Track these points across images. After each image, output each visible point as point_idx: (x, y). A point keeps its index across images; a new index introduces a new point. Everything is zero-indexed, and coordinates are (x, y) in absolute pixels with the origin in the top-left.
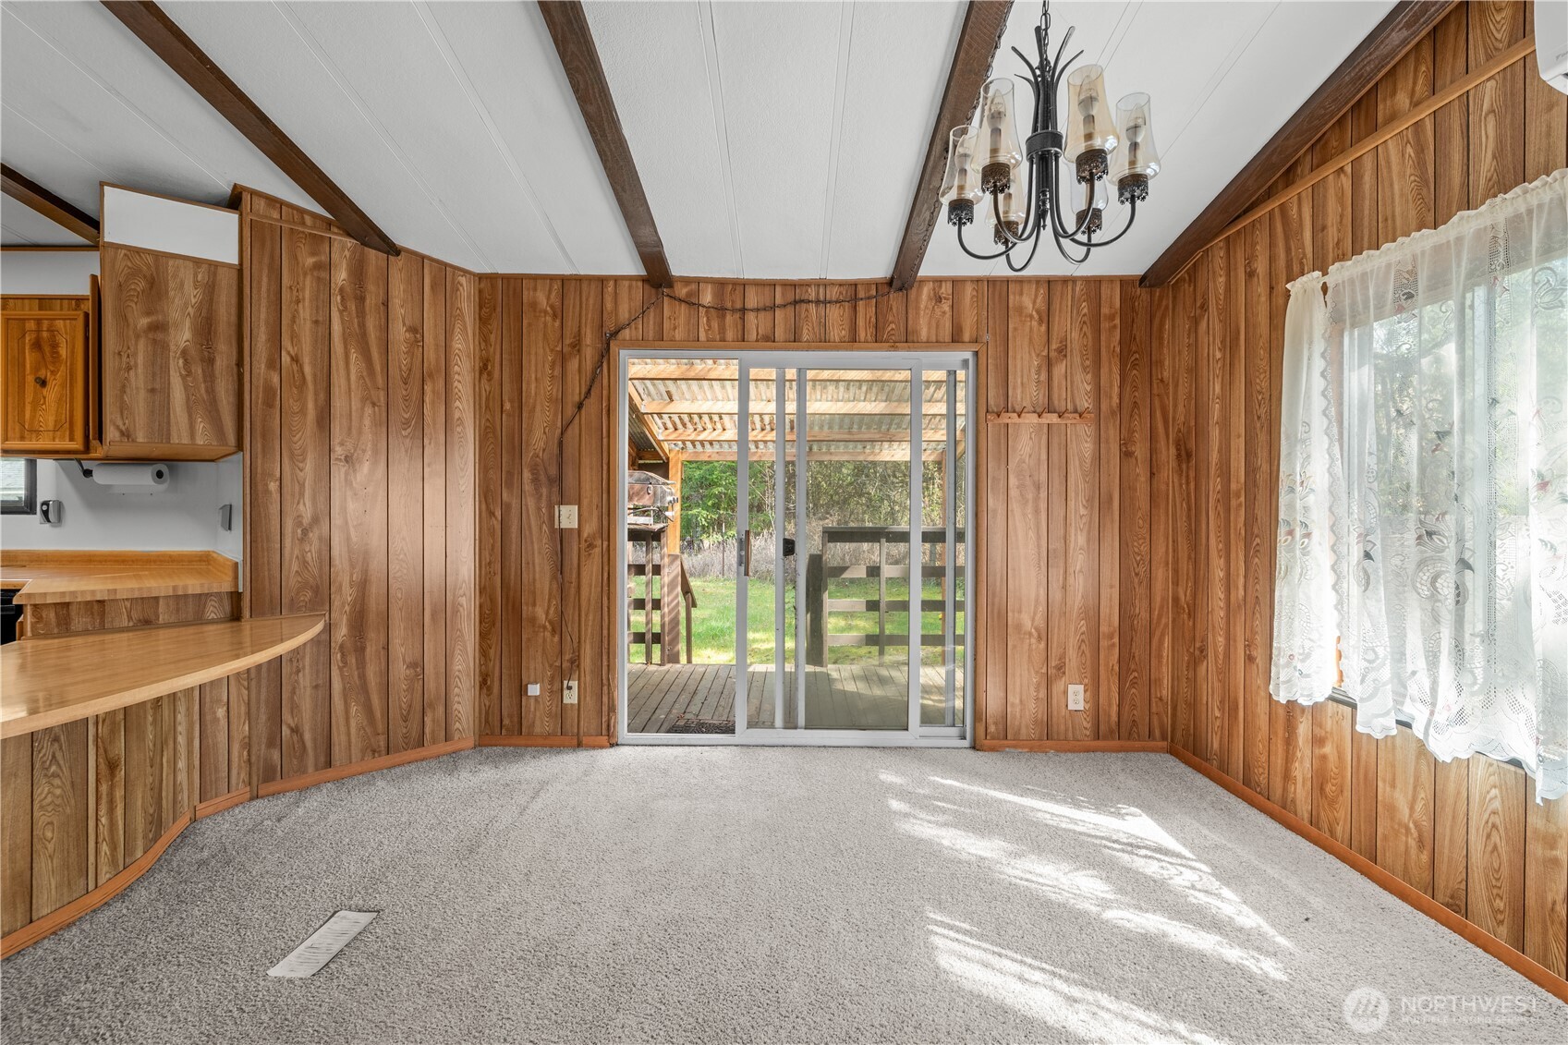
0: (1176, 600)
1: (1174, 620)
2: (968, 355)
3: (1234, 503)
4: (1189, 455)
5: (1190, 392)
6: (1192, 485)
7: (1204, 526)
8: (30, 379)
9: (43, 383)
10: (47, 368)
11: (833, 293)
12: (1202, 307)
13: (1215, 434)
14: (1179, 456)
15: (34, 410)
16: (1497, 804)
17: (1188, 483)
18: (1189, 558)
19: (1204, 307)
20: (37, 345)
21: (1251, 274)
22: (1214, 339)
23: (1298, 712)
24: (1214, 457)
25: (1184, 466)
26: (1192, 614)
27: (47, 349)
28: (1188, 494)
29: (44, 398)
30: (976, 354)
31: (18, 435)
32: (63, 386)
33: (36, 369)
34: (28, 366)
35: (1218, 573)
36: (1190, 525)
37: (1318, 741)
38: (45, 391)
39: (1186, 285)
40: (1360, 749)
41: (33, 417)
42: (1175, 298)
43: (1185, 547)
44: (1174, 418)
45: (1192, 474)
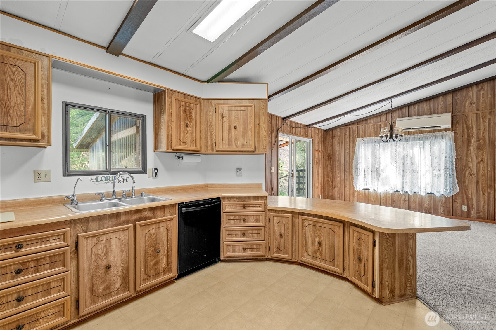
0: (328, 180)
1: (327, 184)
2: (311, 140)
3: (342, 166)
4: (331, 158)
5: (331, 149)
6: (332, 163)
7: (335, 169)
8: (182, 123)
9: (187, 126)
10: (188, 120)
11: (301, 126)
12: (334, 136)
13: (337, 156)
14: (328, 158)
15: (184, 135)
16: (384, 195)
17: (331, 162)
18: (331, 174)
19: (335, 137)
20: (185, 111)
21: (345, 134)
22: (337, 142)
23: (355, 192)
24: (337, 159)
25: (330, 160)
26: (332, 182)
27: (188, 113)
28: (331, 164)
29: (187, 131)
30: (313, 140)
31: (179, 144)
32: (193, 127)
33: (185, 121)
34: (182, 118)
35: (338, 175)
36: (331, 169)
37: (358, 195)
38: (187, 128)
39: (330, 133)
40: (366, 194)
41: (184, 138)
42: (327, 134)
43: (330, 172)
44: (327, 152)
45: (332, 161)
